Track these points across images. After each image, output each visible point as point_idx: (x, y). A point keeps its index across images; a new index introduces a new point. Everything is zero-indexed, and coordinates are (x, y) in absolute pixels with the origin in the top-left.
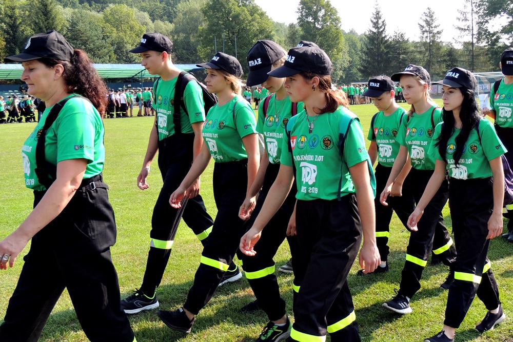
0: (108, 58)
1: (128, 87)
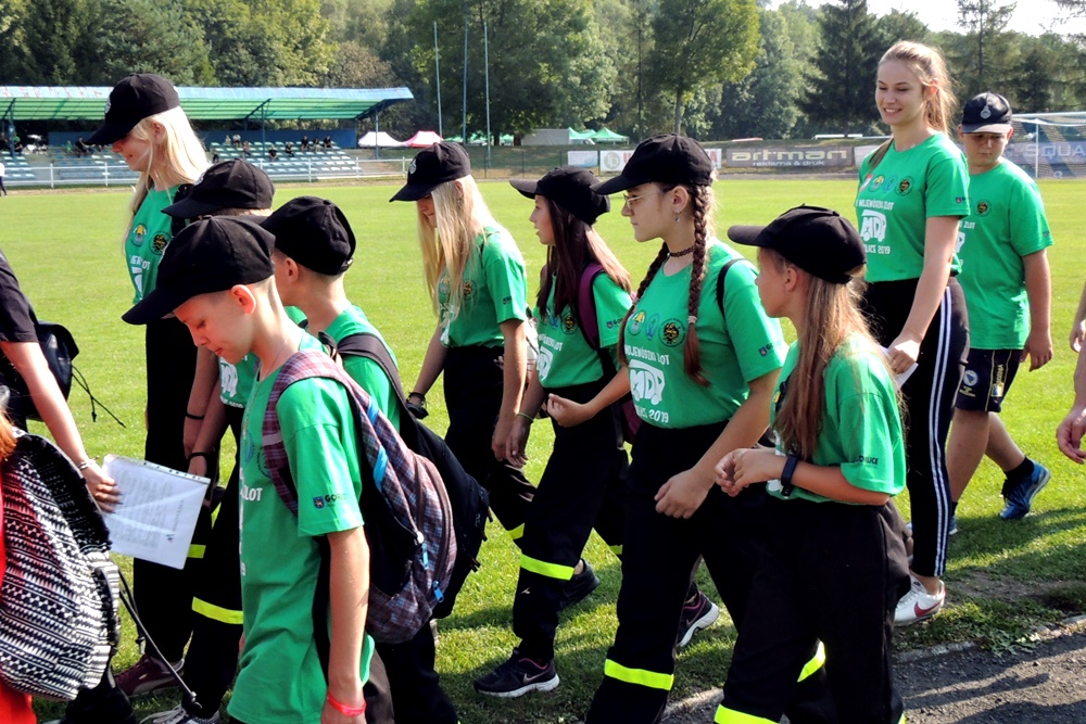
0: (192, 74)
1: (233, 142)
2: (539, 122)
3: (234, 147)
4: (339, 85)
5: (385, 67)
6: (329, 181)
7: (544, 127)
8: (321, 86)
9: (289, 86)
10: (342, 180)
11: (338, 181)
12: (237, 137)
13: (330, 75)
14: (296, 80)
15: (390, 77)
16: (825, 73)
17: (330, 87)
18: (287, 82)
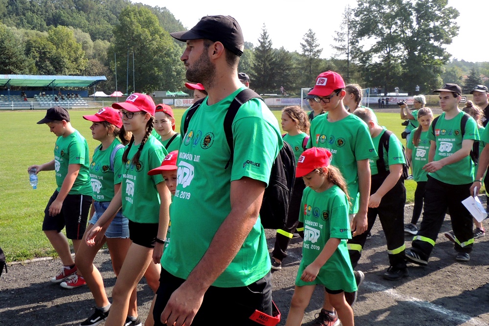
0: (28, 70)
1: (42, 95)
2: (155, 89)
3: (43, 96)
4: (89, 75)
5: (106, 68)
6: (76, 109)
7: (156, 90)
8: (83, 75)
9: (70, 75)
10: (81, 109)
11: (79, 109)
12: (44, 93)
13: (85, 70)
14: (73, 73)
15: (108, 72)
16: (256, 72)
17: (86, 76)
18: (70, 73)
